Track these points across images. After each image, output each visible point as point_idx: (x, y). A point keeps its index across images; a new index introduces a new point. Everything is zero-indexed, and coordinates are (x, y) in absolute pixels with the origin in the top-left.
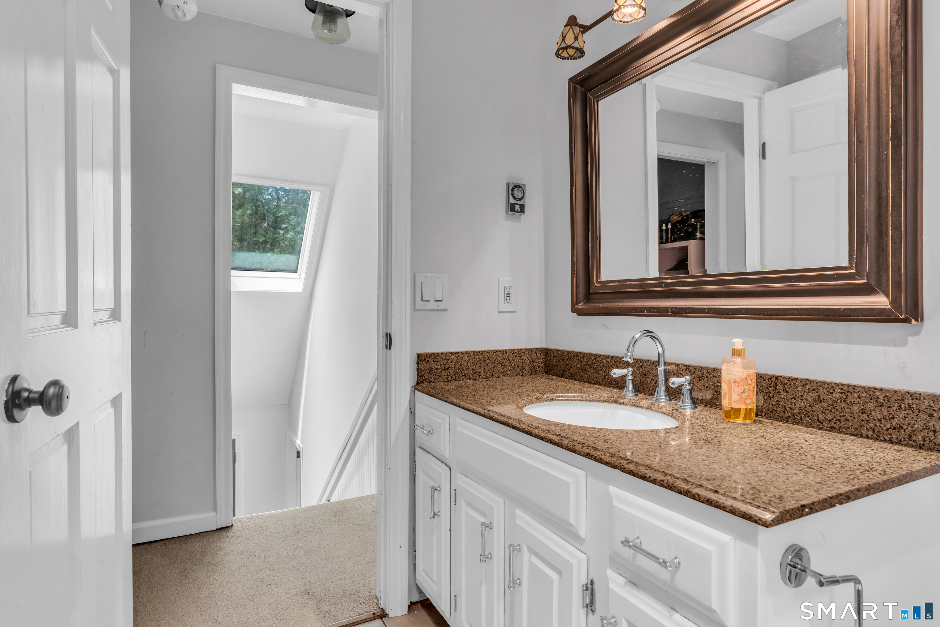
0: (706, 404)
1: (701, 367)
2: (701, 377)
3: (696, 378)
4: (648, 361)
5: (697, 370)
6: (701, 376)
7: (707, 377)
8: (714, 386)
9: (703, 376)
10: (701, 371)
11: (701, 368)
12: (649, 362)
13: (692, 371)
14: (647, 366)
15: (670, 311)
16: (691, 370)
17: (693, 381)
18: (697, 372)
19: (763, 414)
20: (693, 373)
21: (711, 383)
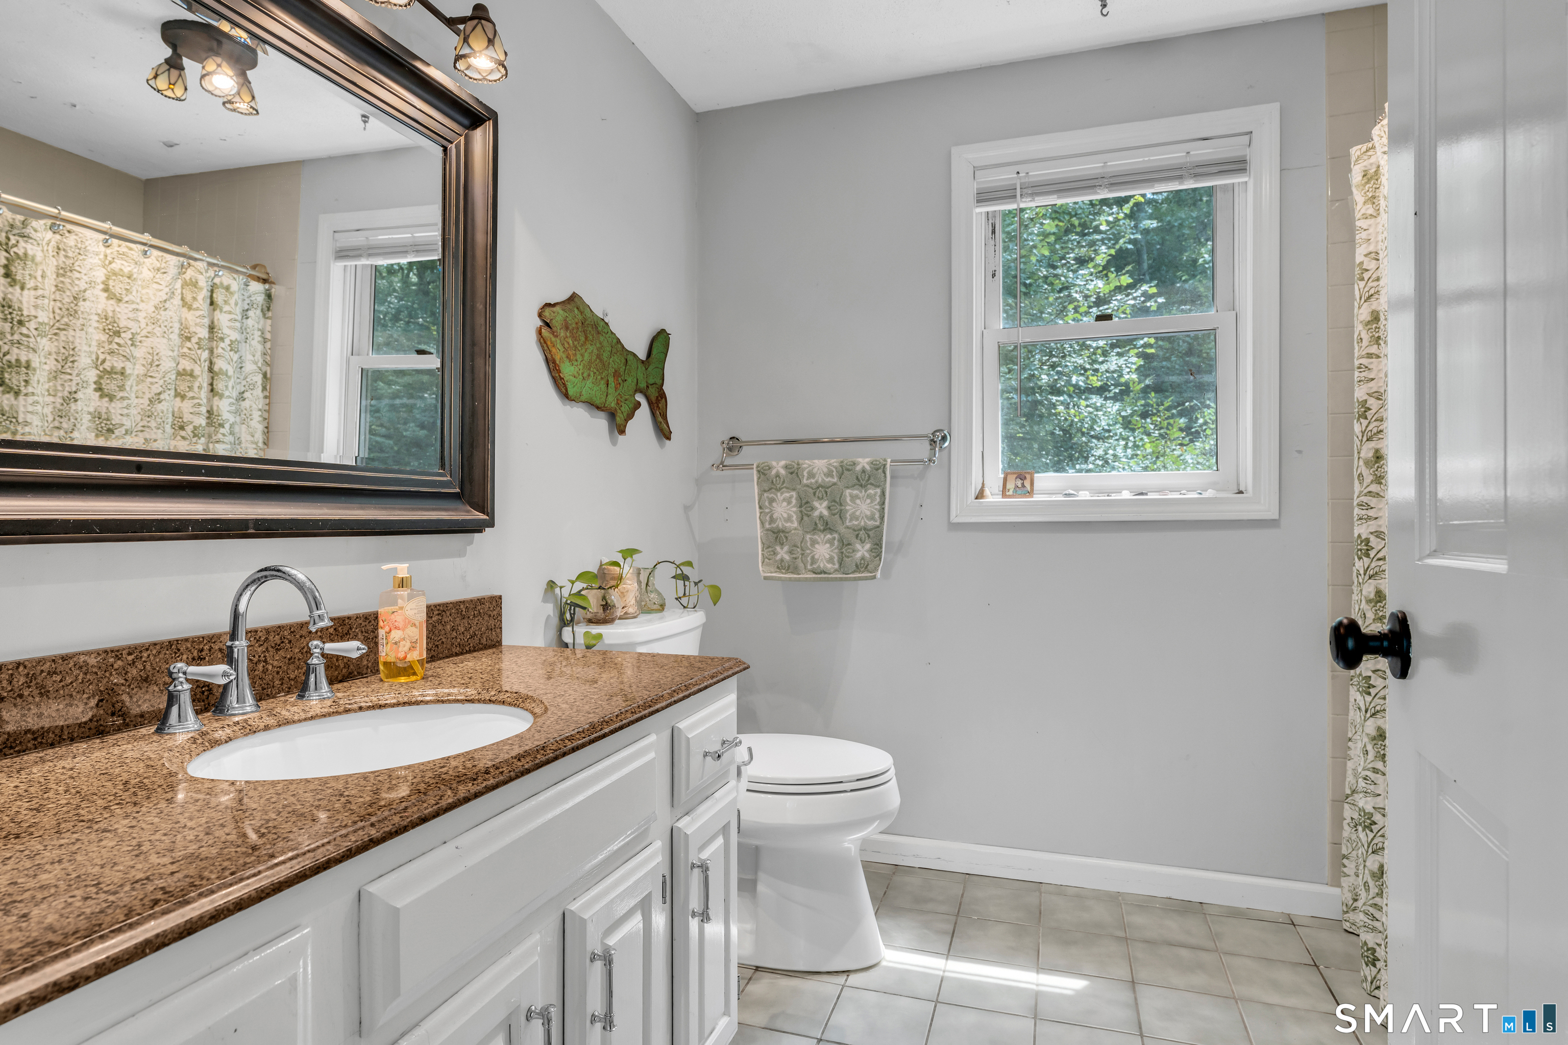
0: (289, 688)
1: (279, 627)
2: (279, 645)
3: (270, 649)
4: (155, 644)
5: (272, 634)
6: (279, 642)
7: (290, 642)
8: (302, 653)
9: (282, 642)
10: (278, 634)
11: (279, 630)
12: (158, 647)
13: (263, 639)
14: (152, 658)
15: (251, 525)
16: (260, 637)
17: (265, 656)
18: (271, 638)
19: (369, 670)
20: (265, 641)
21: (297, 650)
